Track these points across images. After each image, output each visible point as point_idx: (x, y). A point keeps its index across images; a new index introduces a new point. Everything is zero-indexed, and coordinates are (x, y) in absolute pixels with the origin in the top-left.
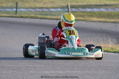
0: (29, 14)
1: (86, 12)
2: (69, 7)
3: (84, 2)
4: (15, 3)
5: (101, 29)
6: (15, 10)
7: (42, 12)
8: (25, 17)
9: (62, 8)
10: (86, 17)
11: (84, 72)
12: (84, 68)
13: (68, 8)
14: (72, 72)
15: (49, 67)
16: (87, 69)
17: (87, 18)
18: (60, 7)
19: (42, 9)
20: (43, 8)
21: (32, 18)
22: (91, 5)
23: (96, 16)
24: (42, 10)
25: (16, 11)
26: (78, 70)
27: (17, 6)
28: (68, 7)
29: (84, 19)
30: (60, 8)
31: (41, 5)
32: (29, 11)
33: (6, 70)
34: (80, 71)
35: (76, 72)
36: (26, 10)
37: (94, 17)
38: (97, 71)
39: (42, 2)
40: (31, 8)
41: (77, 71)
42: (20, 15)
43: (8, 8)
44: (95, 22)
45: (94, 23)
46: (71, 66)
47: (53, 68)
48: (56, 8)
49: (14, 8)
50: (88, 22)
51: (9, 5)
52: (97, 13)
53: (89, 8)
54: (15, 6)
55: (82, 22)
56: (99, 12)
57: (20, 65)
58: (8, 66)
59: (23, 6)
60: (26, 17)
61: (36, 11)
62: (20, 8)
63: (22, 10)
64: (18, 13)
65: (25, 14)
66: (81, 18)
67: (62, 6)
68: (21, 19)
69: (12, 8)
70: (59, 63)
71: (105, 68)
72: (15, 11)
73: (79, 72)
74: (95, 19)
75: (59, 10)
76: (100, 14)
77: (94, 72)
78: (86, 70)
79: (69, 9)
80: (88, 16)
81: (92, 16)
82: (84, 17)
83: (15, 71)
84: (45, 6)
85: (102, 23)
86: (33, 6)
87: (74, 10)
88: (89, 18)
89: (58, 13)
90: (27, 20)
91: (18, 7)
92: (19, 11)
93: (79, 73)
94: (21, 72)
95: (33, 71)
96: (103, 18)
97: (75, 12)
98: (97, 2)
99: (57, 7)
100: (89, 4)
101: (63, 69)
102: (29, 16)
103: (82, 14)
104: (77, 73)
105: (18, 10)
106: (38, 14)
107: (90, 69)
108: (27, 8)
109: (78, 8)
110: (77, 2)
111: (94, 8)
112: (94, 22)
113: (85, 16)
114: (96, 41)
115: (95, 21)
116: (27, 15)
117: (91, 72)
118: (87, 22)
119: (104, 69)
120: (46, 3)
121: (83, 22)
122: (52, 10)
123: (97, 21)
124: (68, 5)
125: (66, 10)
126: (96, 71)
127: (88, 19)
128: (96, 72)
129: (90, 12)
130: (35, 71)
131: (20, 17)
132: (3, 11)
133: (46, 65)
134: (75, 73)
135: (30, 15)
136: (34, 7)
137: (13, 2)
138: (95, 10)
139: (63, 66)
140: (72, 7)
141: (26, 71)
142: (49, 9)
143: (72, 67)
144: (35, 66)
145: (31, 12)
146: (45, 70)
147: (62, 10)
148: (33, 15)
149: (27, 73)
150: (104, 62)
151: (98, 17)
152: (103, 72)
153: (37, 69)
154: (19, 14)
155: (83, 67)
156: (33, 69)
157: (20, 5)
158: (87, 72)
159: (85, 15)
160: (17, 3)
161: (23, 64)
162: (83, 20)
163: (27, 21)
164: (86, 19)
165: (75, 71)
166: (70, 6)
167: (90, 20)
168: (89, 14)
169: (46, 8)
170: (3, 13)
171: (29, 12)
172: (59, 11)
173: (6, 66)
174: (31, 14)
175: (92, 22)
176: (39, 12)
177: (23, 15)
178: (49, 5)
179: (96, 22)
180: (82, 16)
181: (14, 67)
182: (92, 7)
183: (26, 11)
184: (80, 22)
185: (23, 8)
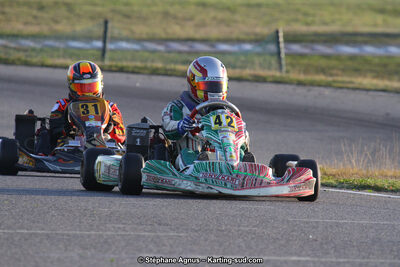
0: (146, 61)
1: (338, 57)
2: (281, 39)
3: (333, 22)
4: (101, 21)
5: (388, 114)
6: (99, 44)
7: (189, 53)
8: (130, 69)
9: (258, 40)
10: (337, 75)
11: (323, 260)
12: (325, 247)
13: (278, 43)
14: (282, 258)
15: (206, 240)
16: (335, 251)
17: (340, 79)
18: (253, 37)
19: (190, 43)
20: (193, 40)
21: (155, 72)
22: (356, 34)
23: (371, 71)
24: (191, 47)
25: (104, 50)
26: (304, 253)
27: (105, 32)
28: (278, 37)
29: (330, 79)
30: (250, 41)
31: (189, 31)
32: (146, 50)
33: (61, 246)
34: (309, 256)
35: (295, 258)
36: (135, 47)
37: (365, 76)
38: (368, 258)
39: (191, 19)
40: (152, 40)
41: (299, 256)
42: (114, 63)
43: (74, 38)
44: (368, 90)
45: (362, 95)
46: (279, 236)
47: (220, 245)
48: (239, 41)
49: (98, 39)
50: (345, 90)
51: (81, 27)
52: (377, 61)
53: (348, 43)
54: (99, 31)
55: (322, 89)
56: (380, 57)
57: (109, 233)
58: (68, 235)
59: (125, 33)
60: (136, 70)
61: (169, 52)
62: (115, 39)
63: (124, 45)
64: (107, 55)
65: (133, 59)
66: (321, 78)
67: (256, 34)
68: (118, 75)
69: (88, 38)
70: (239, 226)
71: (395, 249)
72: (98, 49)
73: (308, 258)
74: (367, 81)
75: (248, 47)
76: (385, 66)
77: (359, 260)
78: (332, 251)
79: (282, 45)
80: (344, 70)
81: (357, 71)
82: (331, 75)
83: (93, 250)
84: (201, 34)
85: (391, 95)
86: (159, 32)
87: (296, 48)
88: (346, 79)
89: (243, 58)
90: (138, 81)
91: (109, 35)
92: (112, 50)
93: (307, 261)
94: (112, 256)
95: (151, 251)
96: (396, 78)
97: (302, 56)
98: (375, 25)
99: (242, 37)
100: (349, 29)
101: (251, 248)
102: (145, 68)
103: (323, 63)
104: (299, 261)
105: (110, 46)
106: (176, 62)
107: (342, 251)
108: (139, 40)
109: (313, 42)
110: (307, 24)
111: (366, 43)
112: (365, 92)
113: (335, 72)
114: (366, 155)
115: (368, 87)
116: (139, 64)
117: (346, 260)
118: (340, 91)
119: (392, 251)
120: (203, 25)
121: (327, 92)
122: (224, 47)
123: (372, 88)
124: (277, 32)
125: (272, 47)
126: (364, 258)
127: (343, 82)
128: (366, 260)
129: (352, 57)
130: (159, 252)
131: (114, 69)
132: (57, 49)
133: (196, 231)
134: (294, 262)
135: (149, 64)
136: (163, 36)
137: (92, 18)
138: (369, 49)
139: (253, 238)
140: (291, 39)
141: (126, 253)
142: (213, 46)
143: (283, 242)
144: (158, 237)
145: (154, 52)
146: (192, 251)
147: (258, 49)
148: (159, 65)
149: (132, 258)
150: (393, 226)
151: (378, 75)
152: (388, 261)
153: (164, 245)
154: (112, 59)
155: (322, 244)
156: (151, 246)
157: (115, 28)
158: (334, 260)
159: (333, 68)
160: (106, 22)
161: (119, 228)
162: (328, 85)
163: (138, 85)
164: (334, 81)
165: (291, 254)
166: (285, 36)
167: (352, 82)
168: (349, 63)
169: (204, 41)
170: (59, 57)
171: (146, 54)
172: (246, 53)
173: (63, 235)
174: (153, 61)
175: (357, 92)
176: (180, 52)
177: (124, 64)
178: (214, 32)
179: (371, 93)
180: (322, 71)
181: (89, 236)
182: (360, 39)
183: (137, 51)
184: (317, 88)
185: (127, 40)
